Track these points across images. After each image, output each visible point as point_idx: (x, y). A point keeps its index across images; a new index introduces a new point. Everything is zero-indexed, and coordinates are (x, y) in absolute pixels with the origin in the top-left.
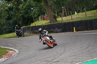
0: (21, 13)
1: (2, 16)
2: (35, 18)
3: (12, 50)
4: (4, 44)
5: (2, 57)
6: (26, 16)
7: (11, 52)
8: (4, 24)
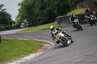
0: (57, 1)
1: (36, 5)
2: (72, 6)
3: (48, 43)
4: (38, 36)
5: (37, 52)
6: (62, 4)
7: (47, 45)
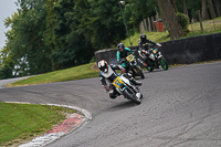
0: (95, 16)
1: (48, 25)
2: (131, 26)
3: (76, 111)
4: (54, 95)
5: (51, 131)
6: (107, 22)
7: (73, 116)
8: (52, 44)
